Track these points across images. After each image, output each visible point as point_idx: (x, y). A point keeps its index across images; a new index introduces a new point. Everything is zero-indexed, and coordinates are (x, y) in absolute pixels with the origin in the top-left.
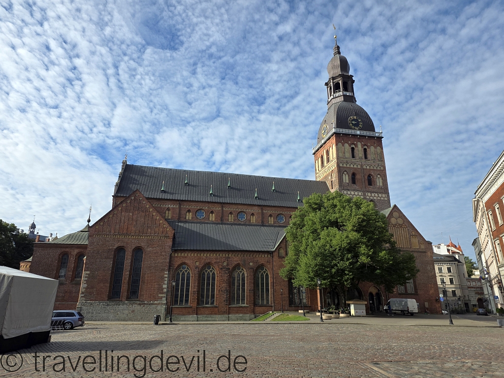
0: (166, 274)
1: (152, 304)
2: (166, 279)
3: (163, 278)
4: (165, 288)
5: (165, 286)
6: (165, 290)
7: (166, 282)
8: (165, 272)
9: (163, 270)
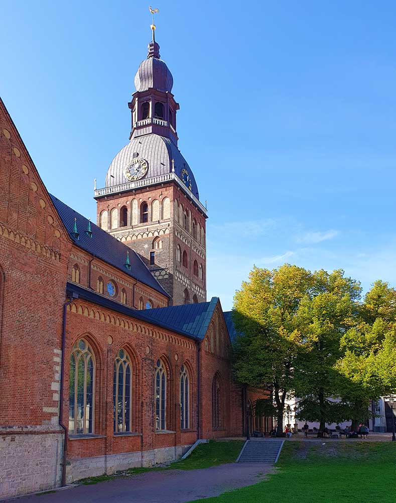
0: (57, 355)
1: (32, 433)
2: (58, 368)
3: (50, 364)
4: (56, 392)
5: (55, 386)
6: (56, 397)
7: (57, 377)
8: (56, 351)
9: (50, 343)
